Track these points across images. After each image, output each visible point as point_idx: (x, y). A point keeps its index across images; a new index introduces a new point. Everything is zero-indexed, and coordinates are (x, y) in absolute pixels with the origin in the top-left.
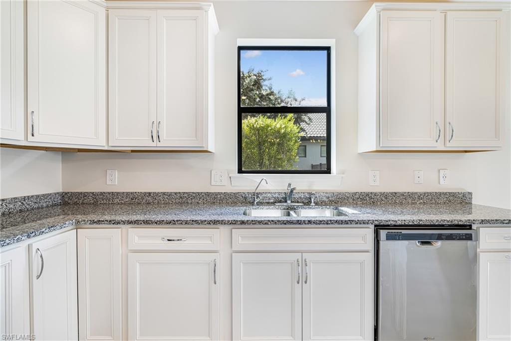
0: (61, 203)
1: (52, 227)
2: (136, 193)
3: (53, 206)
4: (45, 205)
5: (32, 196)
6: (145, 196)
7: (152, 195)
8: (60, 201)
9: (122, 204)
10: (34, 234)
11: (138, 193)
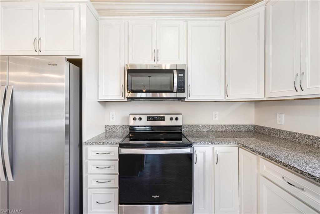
0: (253, 131)
1: (223, 142)
2: (296, 133)
3: (248, 132)
4: (243, 130)
5: (237, 125)
6: (304, 137)
7: (311, 138)
8: (253, 130)
9: (286, 140)
10: (214, 143)
11: (299, 134)
